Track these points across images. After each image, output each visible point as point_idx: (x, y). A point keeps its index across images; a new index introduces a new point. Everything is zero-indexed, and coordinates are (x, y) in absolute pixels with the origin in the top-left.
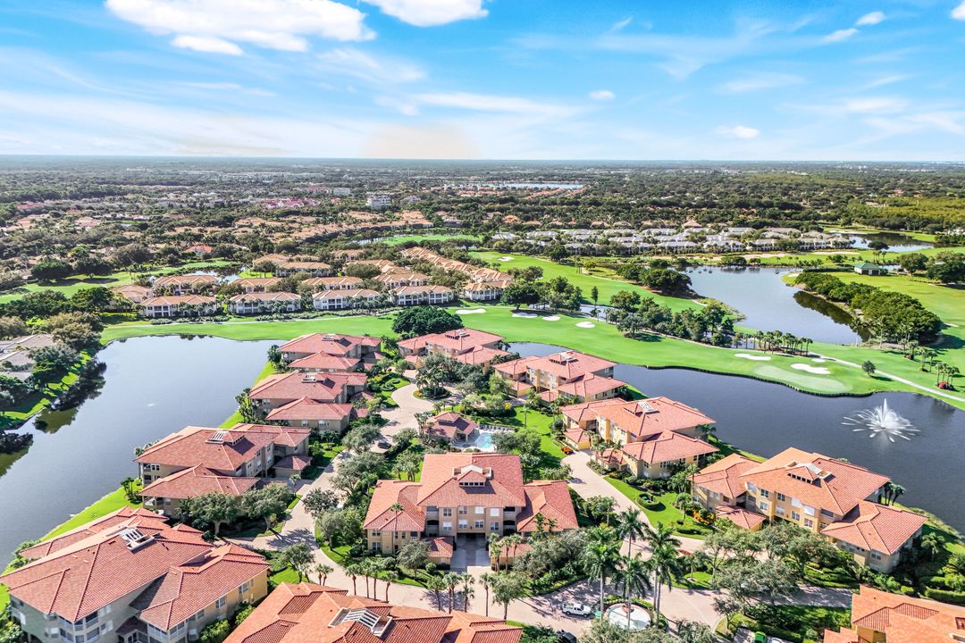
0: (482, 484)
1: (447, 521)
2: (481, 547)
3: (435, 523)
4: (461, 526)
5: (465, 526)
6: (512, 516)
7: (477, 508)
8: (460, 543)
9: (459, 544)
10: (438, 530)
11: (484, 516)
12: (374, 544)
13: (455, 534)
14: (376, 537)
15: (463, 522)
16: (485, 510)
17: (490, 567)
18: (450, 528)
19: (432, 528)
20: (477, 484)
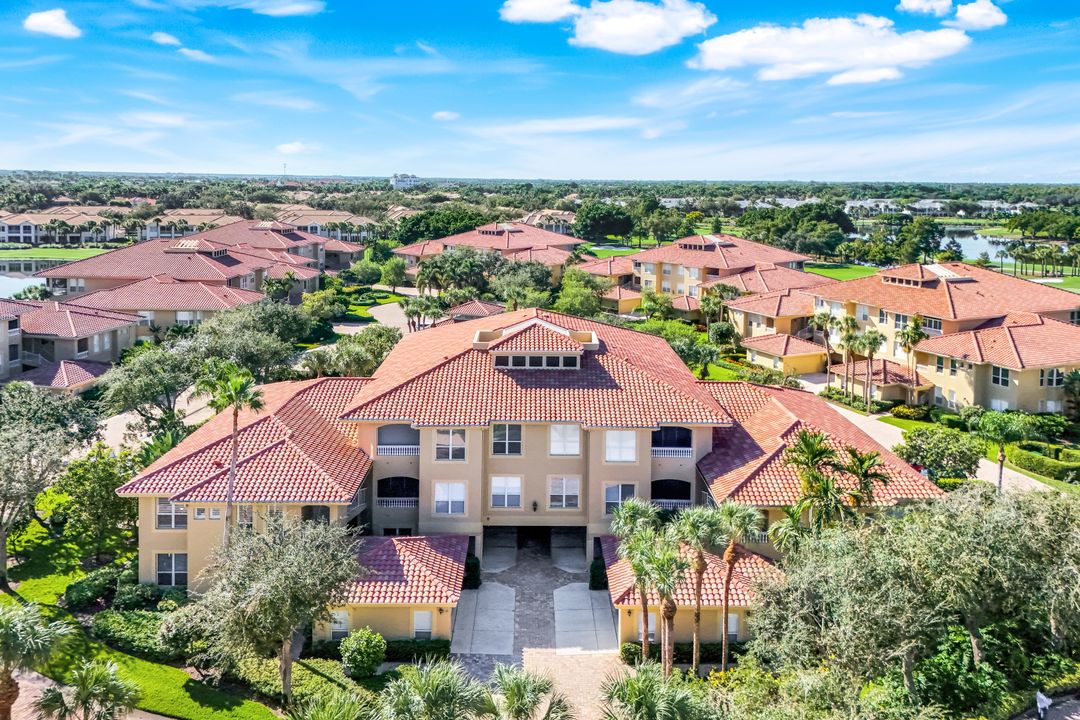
0: (570, 361)
1: (446, 477)
2: (576, 578)
3: (406, 487)
4: (499, 500)
5: (514, 500)
6: (680, 463)
7: (555, 433)
8: (494, 565)
9: (491, 566)
10: (415, 517)
11: (583, 464)
12: (163, 559)
13: (475, 528)
14: (172, 532)
15: (506, 484)
16: (586, 434)
17: (618, 651)
18: (459, 506)
19: (394, 509)
20: (553, 361)
